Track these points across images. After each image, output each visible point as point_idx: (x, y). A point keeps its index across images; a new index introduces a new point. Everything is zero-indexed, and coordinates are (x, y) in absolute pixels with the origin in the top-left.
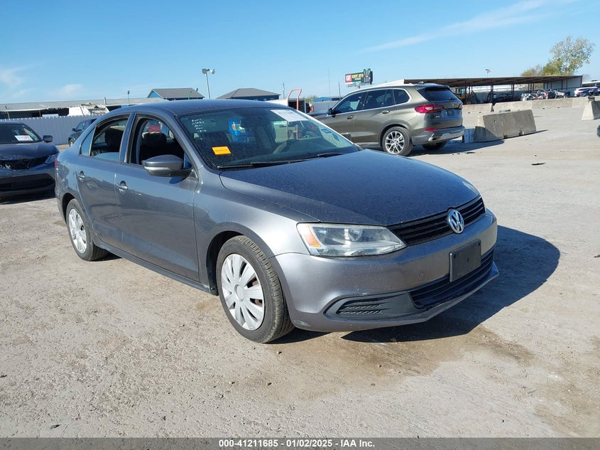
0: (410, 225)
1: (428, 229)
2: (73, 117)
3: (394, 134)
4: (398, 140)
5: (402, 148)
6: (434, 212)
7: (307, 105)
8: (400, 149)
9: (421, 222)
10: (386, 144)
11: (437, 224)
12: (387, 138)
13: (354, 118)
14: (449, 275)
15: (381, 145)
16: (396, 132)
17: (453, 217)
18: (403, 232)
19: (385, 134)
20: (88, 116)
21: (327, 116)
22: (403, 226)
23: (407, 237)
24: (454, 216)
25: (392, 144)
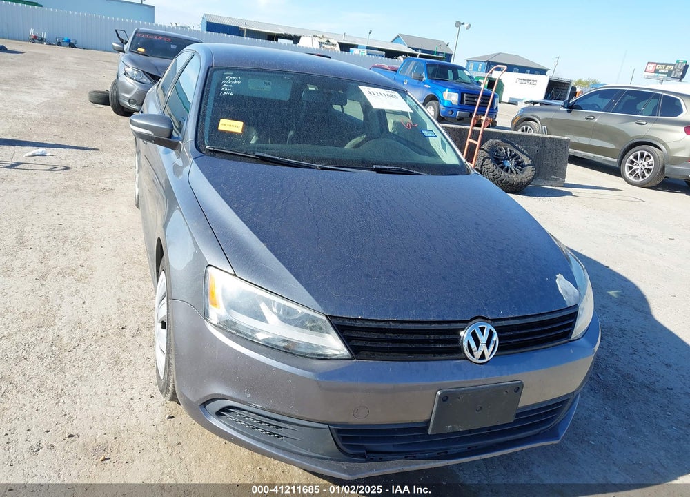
0: (373, 325)
1: (411, 342)
2: (303, 47)
3: (642, 155)
4: (646, 163)
5: (647, 175)
6: (438, 316)
7: (574, 89)
8: (644, 176)
9: (400, 326)
10: (627, 164)
11: (433, 337)
12: (631, 157)
13: (596, 120)
14: (428, 422)
15: (620, 165)
16: (646, 153)
17: (474, 335)
18: (354, 334)
19: (631, 151)
20: (317, 49)
21: (561, 109)
22: (359, 324)
23: (360, 344)
24: (478, 333)
25: (635, 167)
